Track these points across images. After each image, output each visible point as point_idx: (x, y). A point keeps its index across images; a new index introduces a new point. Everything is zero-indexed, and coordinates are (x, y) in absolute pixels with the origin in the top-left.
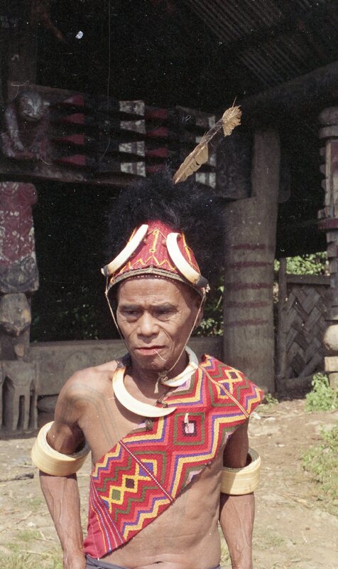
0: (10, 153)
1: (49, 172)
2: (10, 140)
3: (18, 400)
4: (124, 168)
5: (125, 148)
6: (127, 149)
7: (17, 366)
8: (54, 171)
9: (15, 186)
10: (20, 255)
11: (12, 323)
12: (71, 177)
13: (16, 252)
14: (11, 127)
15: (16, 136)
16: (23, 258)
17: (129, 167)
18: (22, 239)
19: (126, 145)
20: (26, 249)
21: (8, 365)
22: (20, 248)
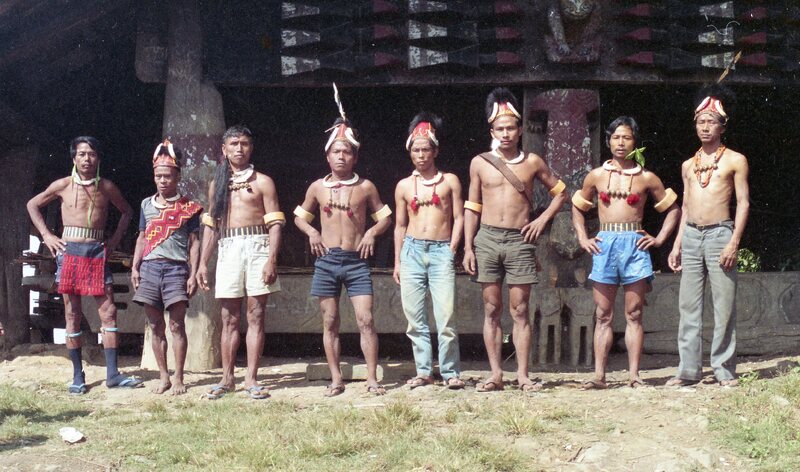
0: (555, 58)
1: (614, 74)
2: (555, 43)
3: (579, 331)
4: (706, 62)
5: (706, 38)
6: (710, 38)
7: (578, 293)
8: (619, 73)
9: (565, 92)
10: (571, 168)
11: (564, 243)
12: (642, 78)
13: (567, 166)
14: (554, 29)
15: (561, 38)
16: (575, 171)
17: (713, 61)
18: (574, 151)
19: (709, 34)
20: (579, 162)
21: (567, 292)
22: (571, 161)
